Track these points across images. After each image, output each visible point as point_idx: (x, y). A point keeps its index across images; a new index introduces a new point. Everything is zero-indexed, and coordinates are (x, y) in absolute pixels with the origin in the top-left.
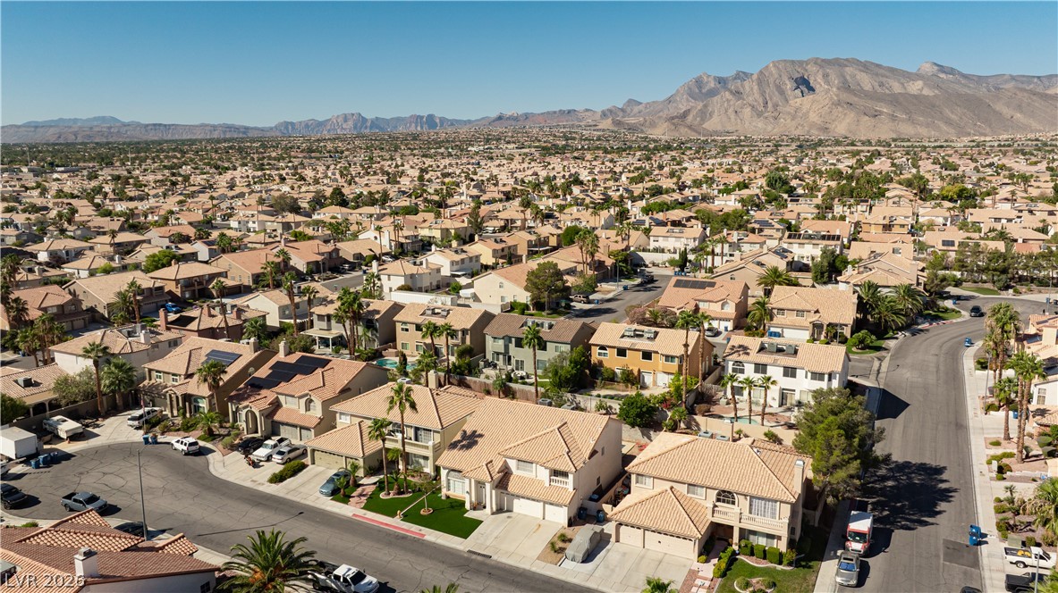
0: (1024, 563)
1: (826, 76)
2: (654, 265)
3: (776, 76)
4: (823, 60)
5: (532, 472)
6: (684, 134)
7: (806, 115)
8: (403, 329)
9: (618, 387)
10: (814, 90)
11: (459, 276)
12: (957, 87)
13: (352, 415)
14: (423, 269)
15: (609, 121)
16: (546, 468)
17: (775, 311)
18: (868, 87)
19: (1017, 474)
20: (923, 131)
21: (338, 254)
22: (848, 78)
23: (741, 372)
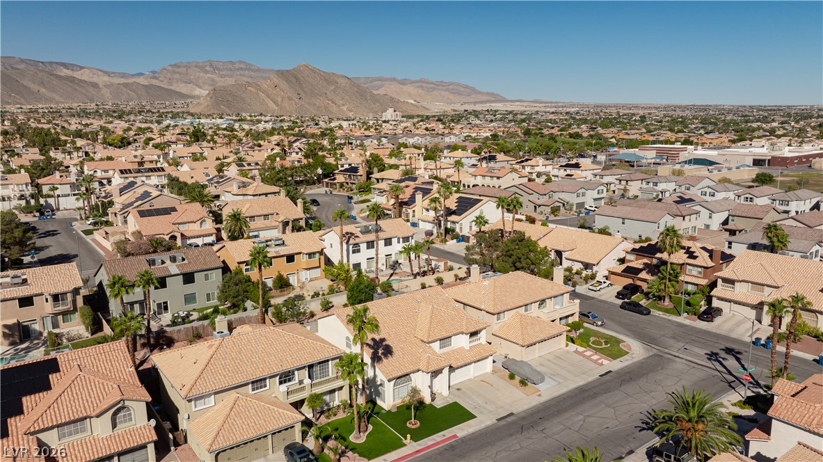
5: (451, 344)
16: (467, 334)
17: (248, 219)
23: (359, 251)
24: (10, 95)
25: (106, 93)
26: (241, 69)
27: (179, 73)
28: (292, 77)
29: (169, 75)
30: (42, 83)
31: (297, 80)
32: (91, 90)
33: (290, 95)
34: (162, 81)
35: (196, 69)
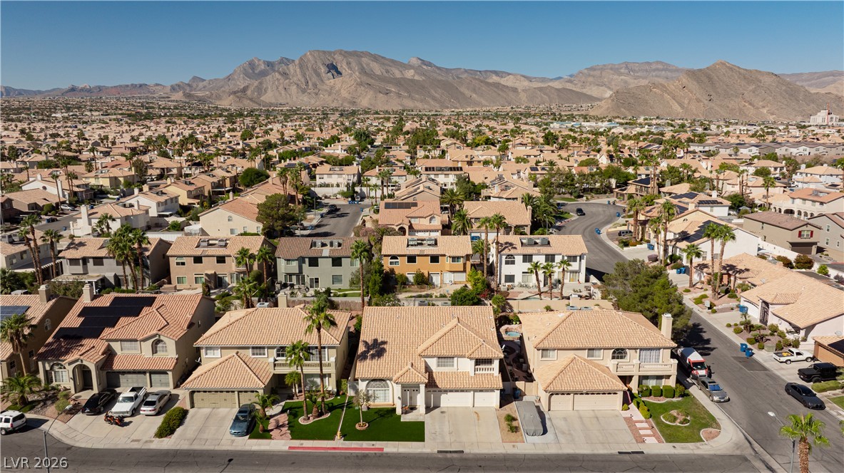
0: (790, 360)
1: (349, 64)
2: (326, 197)
3: (313, 62)
4: (346, 52)
5: (453, 366)
6: (248, 105)
7: (339, 92)
8: (178, 264)
9: (411, 289)
10: (341, 74)
11: (167, 216)
12: (435, 75)
13: (222, 348)
14: (135, 211)
15: (181, 93)
16: (471, 359)
17: (473, 220)
18: (378, 73)
19: (720, 307)
20: (420, 105)
21: (11, 204)
22: (365, 66)
23: (513, 263)
24: (450, 101)
25: (523, 96)
26: (657, 69)
27: (593, 76)
28: (704, 78)
29: (583, 79)
30: (474, 89)
31: (710, 78)
32: (511, 94)
33: (699, 96)
34: (576, 84)
35: (611, 72)
